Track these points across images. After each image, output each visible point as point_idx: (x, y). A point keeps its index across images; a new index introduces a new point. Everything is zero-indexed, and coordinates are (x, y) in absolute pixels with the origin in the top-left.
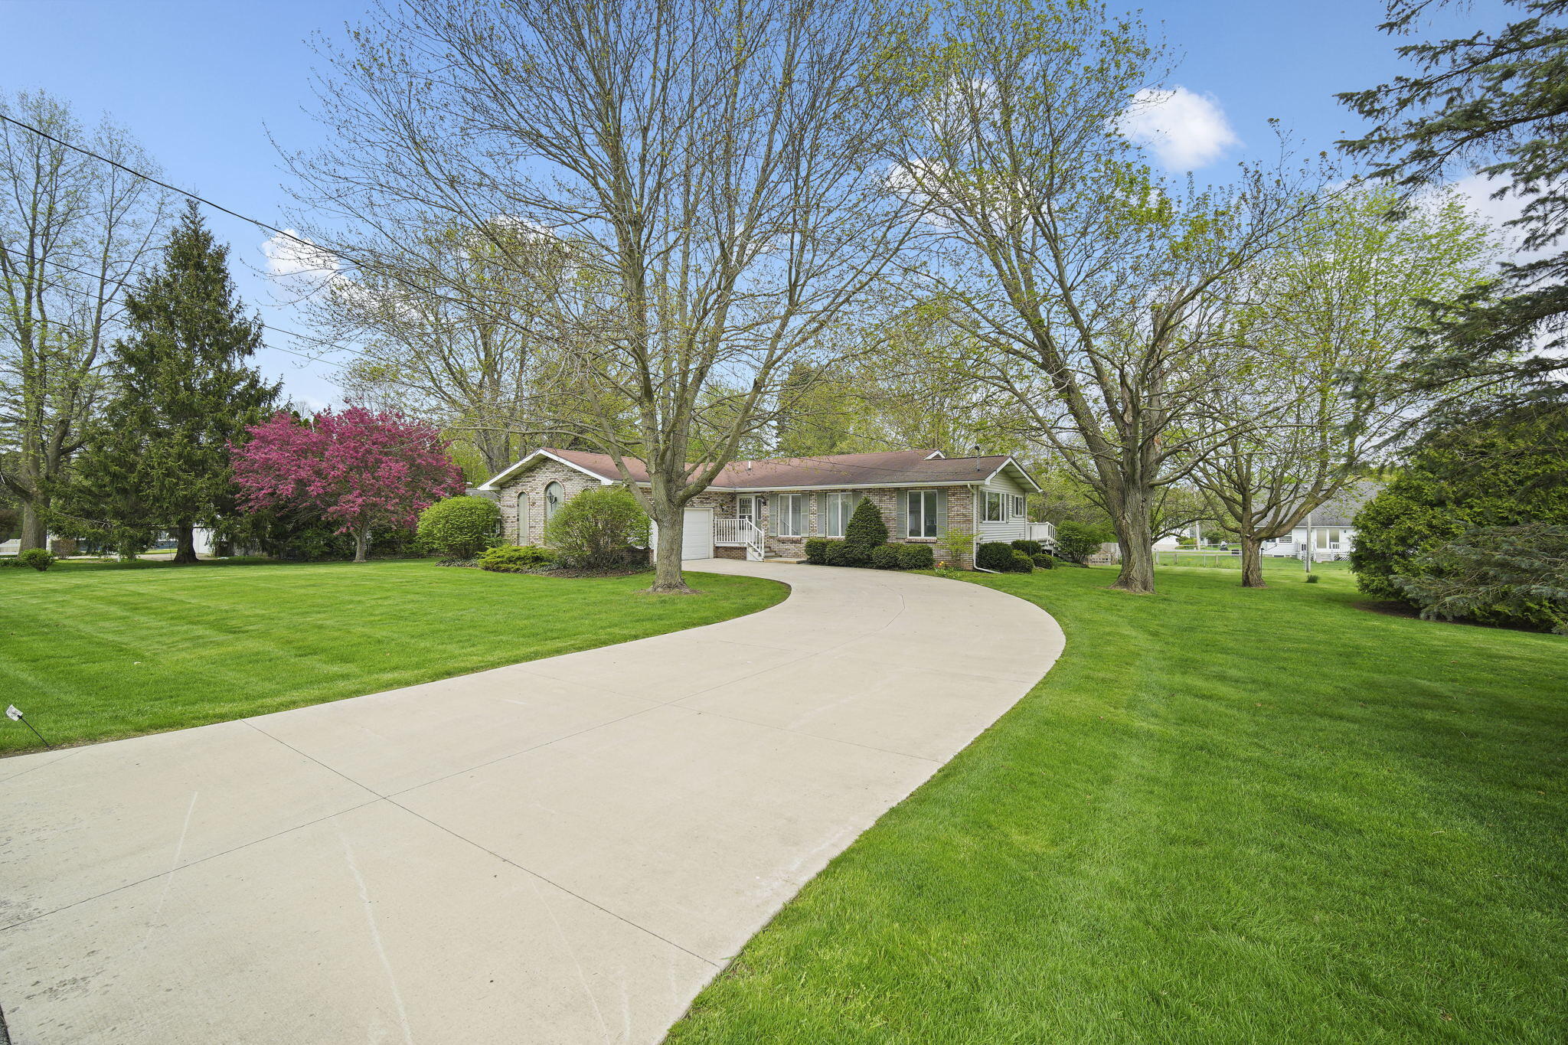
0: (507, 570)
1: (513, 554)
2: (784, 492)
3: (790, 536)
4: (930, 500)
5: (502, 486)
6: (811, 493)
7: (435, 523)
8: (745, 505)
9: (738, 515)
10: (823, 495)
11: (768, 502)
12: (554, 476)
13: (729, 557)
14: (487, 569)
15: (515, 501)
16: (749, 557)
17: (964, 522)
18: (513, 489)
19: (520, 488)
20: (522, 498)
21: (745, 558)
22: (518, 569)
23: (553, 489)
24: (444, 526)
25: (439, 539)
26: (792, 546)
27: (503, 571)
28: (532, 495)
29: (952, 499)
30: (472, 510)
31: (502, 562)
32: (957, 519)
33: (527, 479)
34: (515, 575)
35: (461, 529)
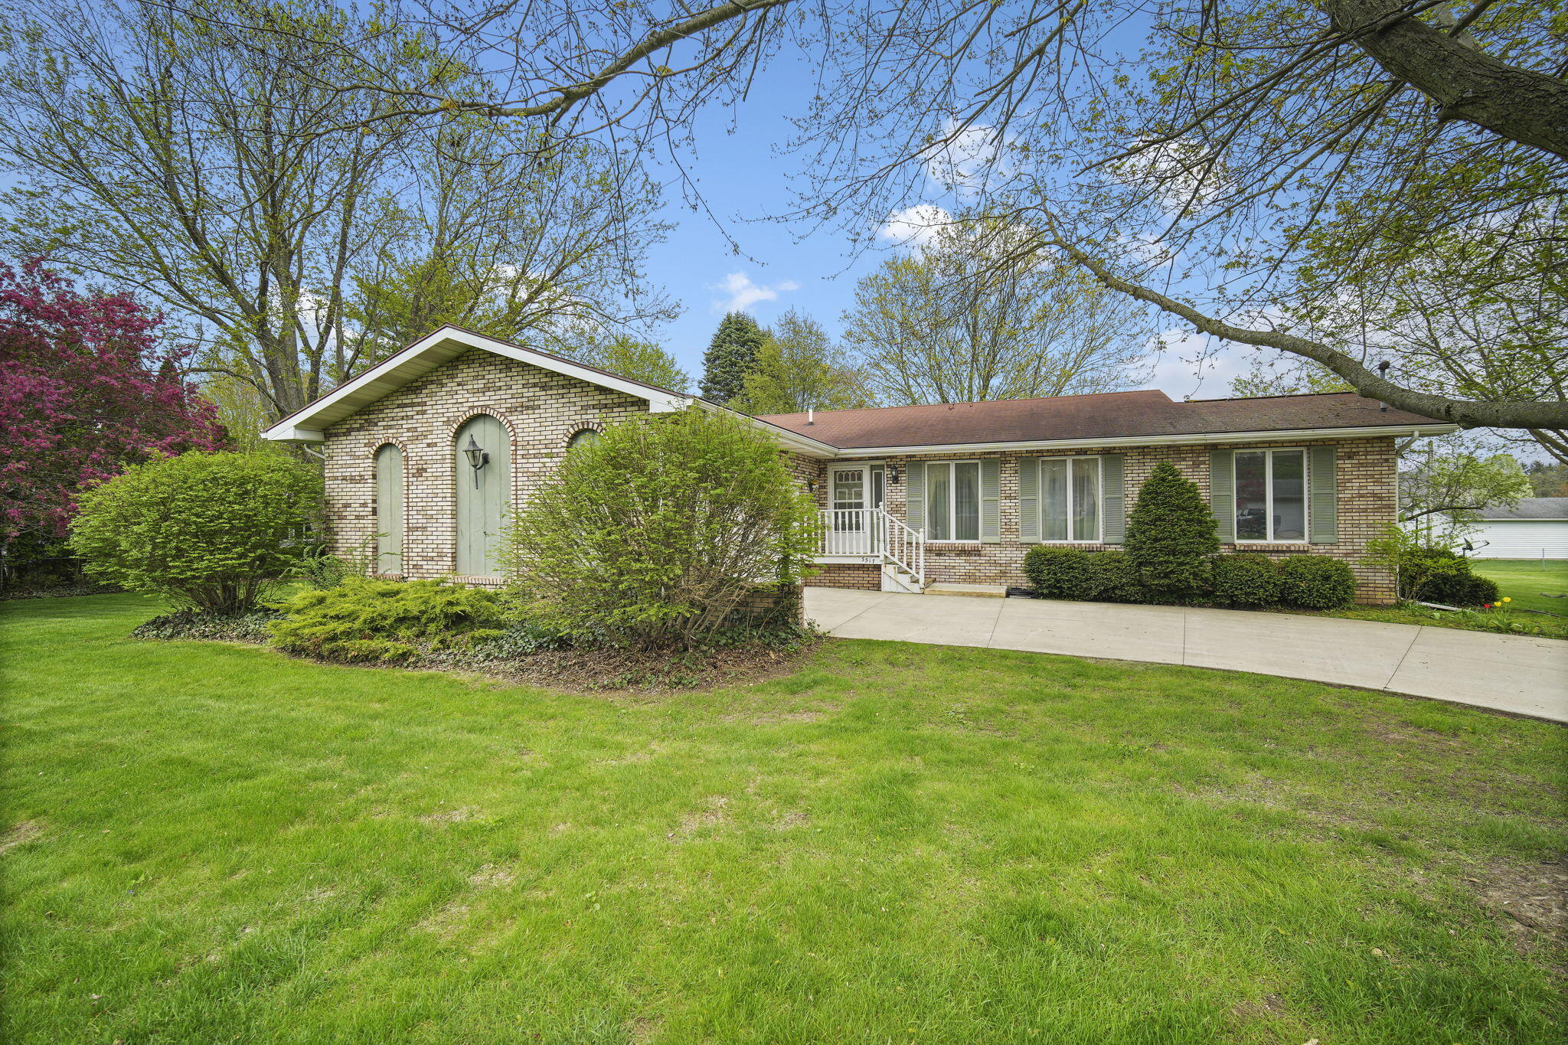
0: (369, 659)
1: (381, 606)
2: (935, 457)
3: (953, 540)
4: (1289, 468)
5: (329, 428)
6: (1004, 457)
7: (125, 520)
8: (848, 480)
9: (831, 501)
10: (1027, 462)
11: (903, 478)
12: (483, 400)
13: (835, 584)
14: (296, 651)
15: (365, 466)
16: (886, 584)
17: (1376, 510)
18: (362, 437)
19: (380, 436)
20: (385, 457)
21: (878, 587)
22: (404, 656)
23: (477, 431)
24: (156, 527)
25: (137, 563)
26: (960, 561)
27: (356, 660)
28: (416, 450)
29: (1347, 464)
30: (244, 487)
31: (348, 634)
32: (1361, 504)
33: (400, 413)
34: (398, 673)
35: (210, 537)
